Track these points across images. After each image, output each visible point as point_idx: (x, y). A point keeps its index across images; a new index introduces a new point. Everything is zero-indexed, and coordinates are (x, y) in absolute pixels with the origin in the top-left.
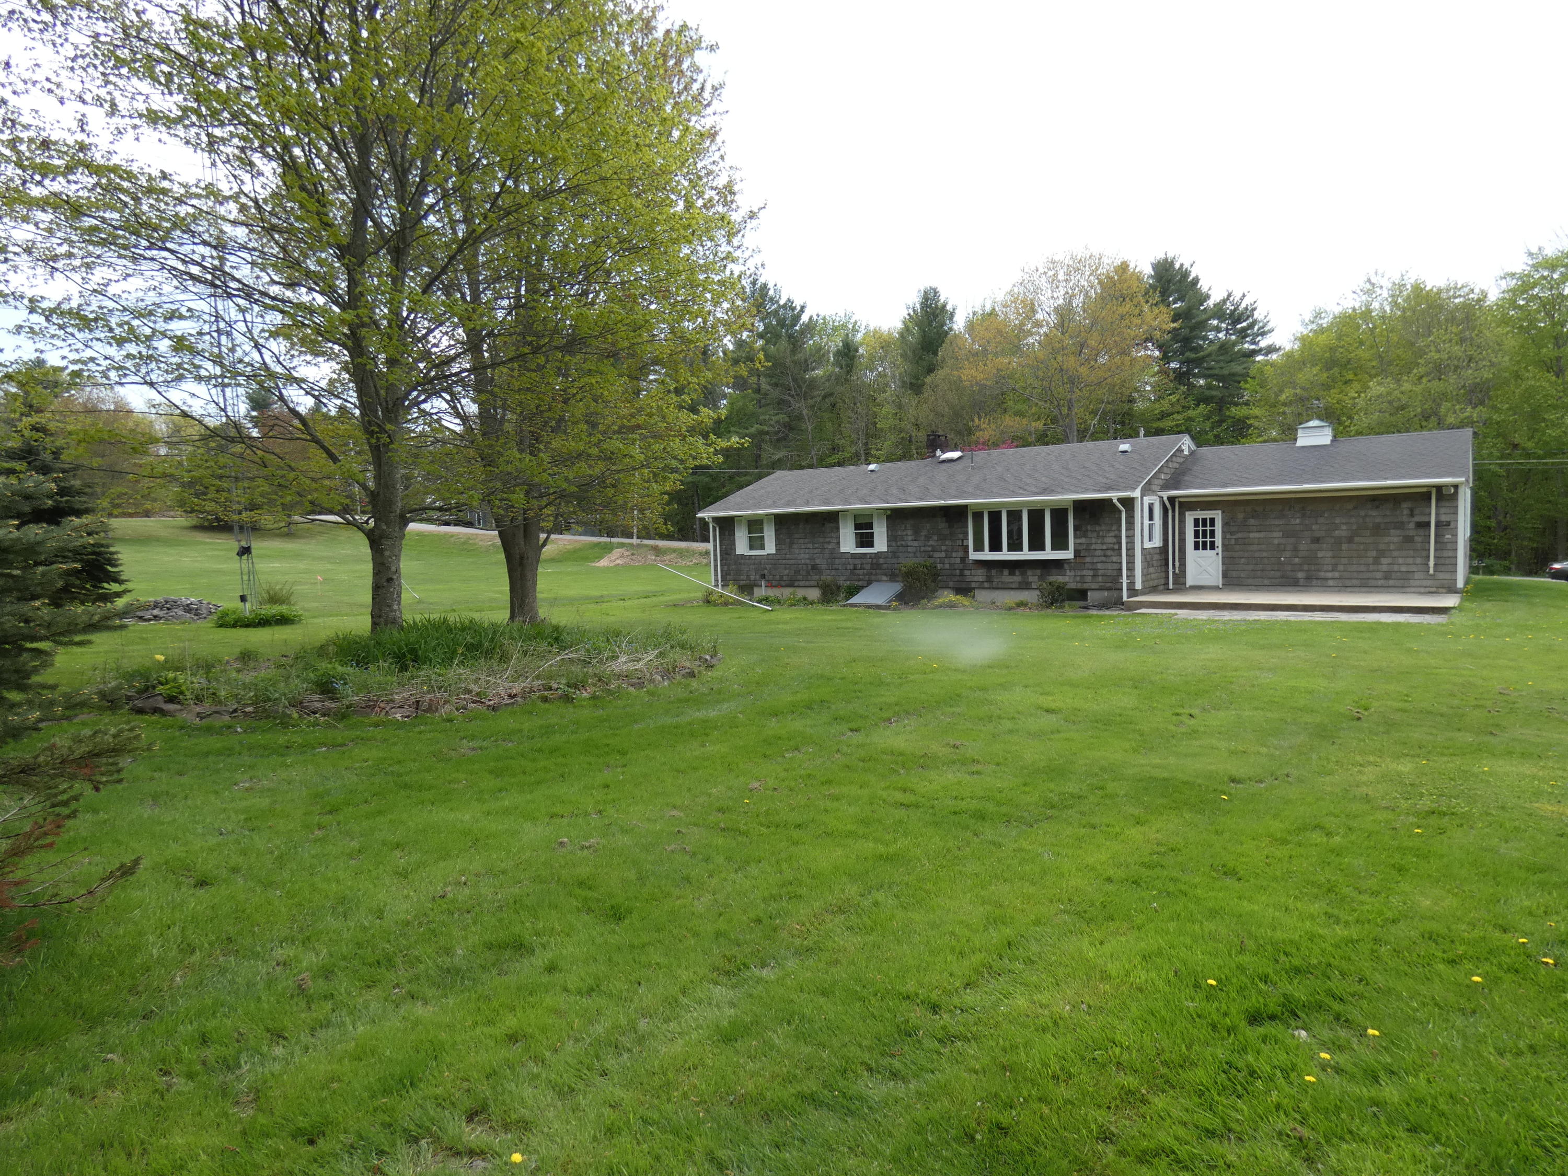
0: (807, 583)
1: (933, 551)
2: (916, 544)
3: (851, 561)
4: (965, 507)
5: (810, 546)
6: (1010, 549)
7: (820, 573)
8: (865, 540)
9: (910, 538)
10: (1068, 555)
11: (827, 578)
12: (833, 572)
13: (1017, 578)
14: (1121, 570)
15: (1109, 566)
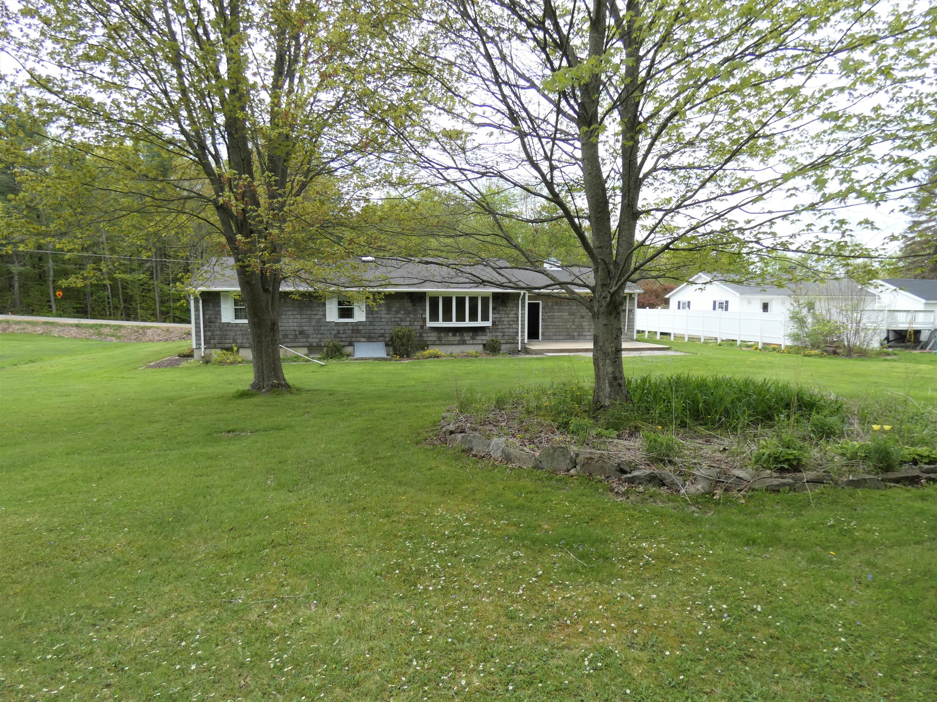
0: (295, 345)
1: (401, 321)
2: (388, 316)
3: (335, 328)
4: (424, 293)
5: (299, 316)
6: (457, 320)
7: (307, 336)
8: (346, 312)
9: (383, 312)
10: (489, 324)
11: (314, 341)
12: (319, 336)
13: (457, 338)
14: (517, 332)
15: (511, 330)
